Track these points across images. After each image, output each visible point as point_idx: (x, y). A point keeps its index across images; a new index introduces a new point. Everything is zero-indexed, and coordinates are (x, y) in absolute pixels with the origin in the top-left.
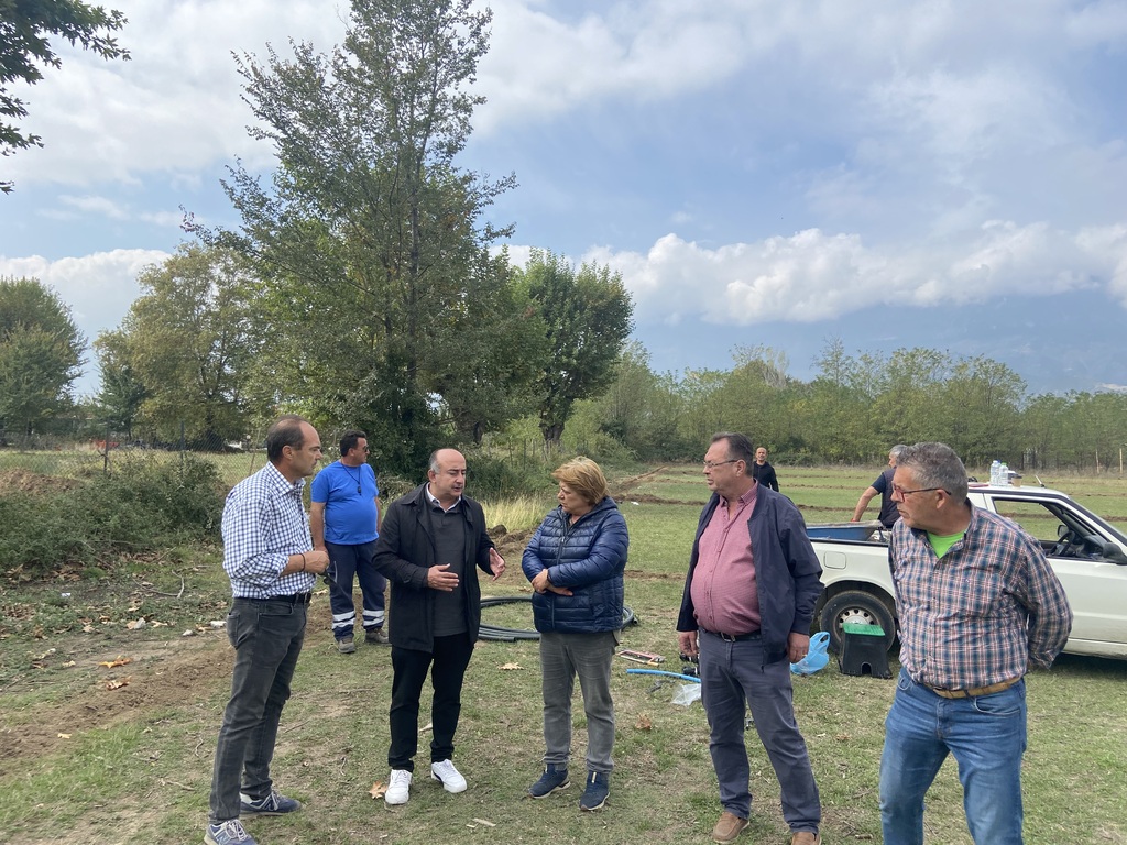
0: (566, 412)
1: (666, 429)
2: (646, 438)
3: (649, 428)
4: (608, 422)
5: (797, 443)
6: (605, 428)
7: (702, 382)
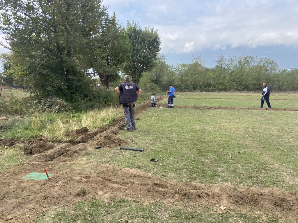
0: (140, 76)
1: (171, 82)
2: (165, 84)
3: (166, 81)
4: (153, 79)
5: (210, 85)
6: (153, 81)
7: (182, 67)
